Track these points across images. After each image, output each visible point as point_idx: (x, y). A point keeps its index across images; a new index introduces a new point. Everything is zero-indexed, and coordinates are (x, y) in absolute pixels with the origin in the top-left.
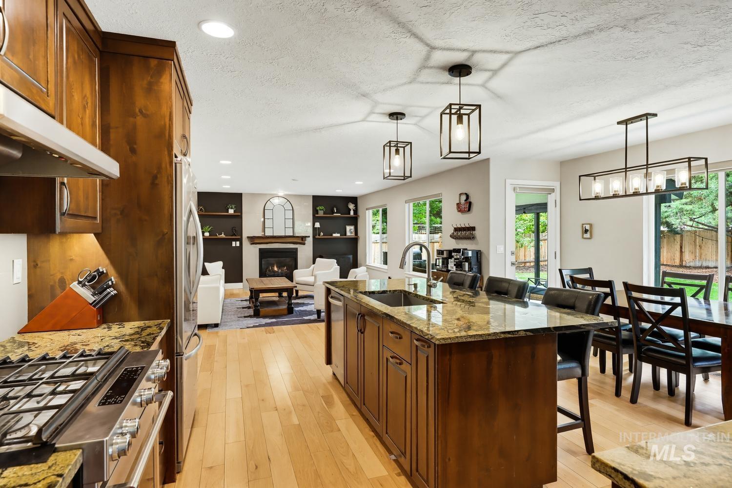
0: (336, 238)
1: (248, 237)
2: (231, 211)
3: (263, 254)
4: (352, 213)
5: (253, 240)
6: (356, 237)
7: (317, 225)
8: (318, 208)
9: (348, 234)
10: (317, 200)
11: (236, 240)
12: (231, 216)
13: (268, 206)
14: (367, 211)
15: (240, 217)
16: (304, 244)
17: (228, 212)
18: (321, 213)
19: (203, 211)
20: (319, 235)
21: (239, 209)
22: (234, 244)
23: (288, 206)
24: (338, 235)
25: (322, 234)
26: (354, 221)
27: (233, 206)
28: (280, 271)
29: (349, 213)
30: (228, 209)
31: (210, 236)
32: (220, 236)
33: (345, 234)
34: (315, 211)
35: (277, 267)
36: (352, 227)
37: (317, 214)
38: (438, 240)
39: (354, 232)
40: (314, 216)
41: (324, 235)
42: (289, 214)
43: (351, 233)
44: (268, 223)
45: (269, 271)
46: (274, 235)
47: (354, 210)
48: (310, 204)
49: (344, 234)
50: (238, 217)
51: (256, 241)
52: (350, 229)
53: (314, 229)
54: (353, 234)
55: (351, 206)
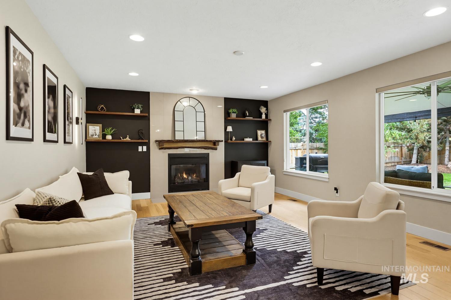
0: (248, 143)
1: (156, 141)
2: (137, 111)
3: (172, 159)
4: (264, 117)
5: (162, 144)
6: (267, 142)
7: (230, 129)
8: (231, 111)
9: (259, 138)
10: (229, 103)
11: (142, 144)
12: (137, 117)
13: (179, 107)
14: (285, 114)
15: (147, 118)
16: (216, 149)
17: (134, 112)
18: (233, 116)
19: (104, 110)
20: (231, 140)
21: (146, 108)
22: (140, 149)
23: (199, 108)
24: (251, 140)
25: (234, 138)
26: (265, 125)
27: (140, 106)
28: (190, 178)
29: (261, 117)
30: (134, 109)
31: (112, 139)
32: (125, 139)
33: (257, 139)
34: (227, 114)
35: (186, 174)
36: (263, 132)
37: (229, 117)
38: (301, 147)
39: (265, 137)
40: (225, 119)
41: (235, 140)
42: (201, 117)
43: (262, 138)
44: (179, 126)
45: (179, 178)
46: (185, 139)
47: (265, 114)
48: (221, 106)
49: (255, 139)
50: (145, 118)
51: (165, 146)
52: (261, 133)
53: (226, 133)
54: (264, 139)
55: (263, 110)
